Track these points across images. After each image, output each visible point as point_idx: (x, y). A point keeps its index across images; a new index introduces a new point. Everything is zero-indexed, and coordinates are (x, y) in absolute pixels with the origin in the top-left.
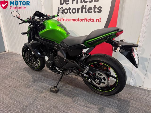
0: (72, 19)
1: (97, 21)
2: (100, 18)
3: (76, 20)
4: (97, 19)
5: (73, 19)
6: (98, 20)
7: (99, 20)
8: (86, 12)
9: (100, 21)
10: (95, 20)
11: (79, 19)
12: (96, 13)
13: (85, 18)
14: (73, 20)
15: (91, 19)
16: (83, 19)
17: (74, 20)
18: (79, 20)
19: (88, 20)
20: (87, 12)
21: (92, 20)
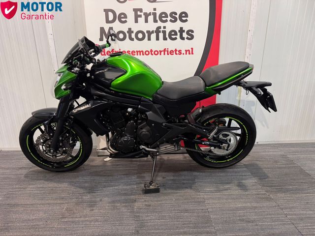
0: (137, 51)
1: (186, 54)
2: (192, 49)
3: (147, 53)
4: (186, 51)
5: (139, 51)
6: (188, 52)
7: (191, 52)
8: (165, 39)
9: (192, 54)
10: (183, 52)
11: (151, 51)
12: (184, 40)
13: (166, 49)
14: (139, 53)
15: (176, 50)
16: (161, 52)
17: (141, 53)
18: (153, 53)
19: (171, 53)
20: (168, 39)
21: (177, 52)
